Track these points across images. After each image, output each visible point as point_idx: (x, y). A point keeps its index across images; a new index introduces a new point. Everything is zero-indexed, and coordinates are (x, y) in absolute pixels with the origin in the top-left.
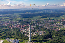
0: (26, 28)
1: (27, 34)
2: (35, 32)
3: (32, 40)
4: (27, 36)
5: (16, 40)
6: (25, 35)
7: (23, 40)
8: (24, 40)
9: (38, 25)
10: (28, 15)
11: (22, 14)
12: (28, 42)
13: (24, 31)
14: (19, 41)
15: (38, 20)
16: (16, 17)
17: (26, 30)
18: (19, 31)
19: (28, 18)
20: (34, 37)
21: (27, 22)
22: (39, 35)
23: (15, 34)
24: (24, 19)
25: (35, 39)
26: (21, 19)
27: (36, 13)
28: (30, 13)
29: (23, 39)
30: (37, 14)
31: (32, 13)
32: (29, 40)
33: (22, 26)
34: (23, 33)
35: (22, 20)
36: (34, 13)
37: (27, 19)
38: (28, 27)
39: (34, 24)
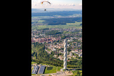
0: (56, 44)
1: (58, 55)
2: (73, 52)
3: (69, 67)
4: (59, 59)
5: (39, 65)
6: (55, 56)
7: (51, 66)
8: (54, 67)
9: (76, 38)
10: (56, 19)
11: (46, 17)
12: (62, 70)
13: (52, 48)
14: (45, 67)
15: (74, 29)
16: (37, 22)
17: (55, 48)
18: (44, 48)
19: (56, 26)
20: (71, 62)
21: (57, 33)
22: (79, 58)
24: (50, 27)
26: (45, 27)
27: (71, 16)
28: (59, 17)
29: (51, 64)
30: (71, 18)
31: (63, 17)
32: (63, 67)
33: (49, 40)
34: (51, 53)
35: (48, 29)
36: (67, 17)
37: (56, 28)
38: (58, 42)
39: (68, 37)
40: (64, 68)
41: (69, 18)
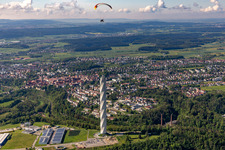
0: (88, 88)
1: (92, 108)
2: (121, 101)
3: (111, 130)
4: (93, 116)
5: (54, 128)
7: (78, 129)
8: (83, 130)
9: (128, 75)
10: (92, 40)
11: (71, 36)
12: (97, 136)
13: (80, 96)
14: (66, 132)
15: (126, 58)
16: (52, 47)
17: (87, 95)
18: (65, 96)
19: (92, 53)
20: (116, 120)
21: (91, 67)
22: (132, 113)
23: (50, 109)
24: (78, 55)
25: (120, 124)
26: (68, 55)
27: (121, 34)
28: (98, 34)
29: (78, 125)
30: (122, 37)
31: (106, 35)
32: (99, 130)
33: (75, 80)
34: (79, 106)
35: (74, 59)
36: (114, 35)
37: (90, 57)
38: (93, 83)
39: (114, 73)
40: (102, 132)
41: (118, 38)
